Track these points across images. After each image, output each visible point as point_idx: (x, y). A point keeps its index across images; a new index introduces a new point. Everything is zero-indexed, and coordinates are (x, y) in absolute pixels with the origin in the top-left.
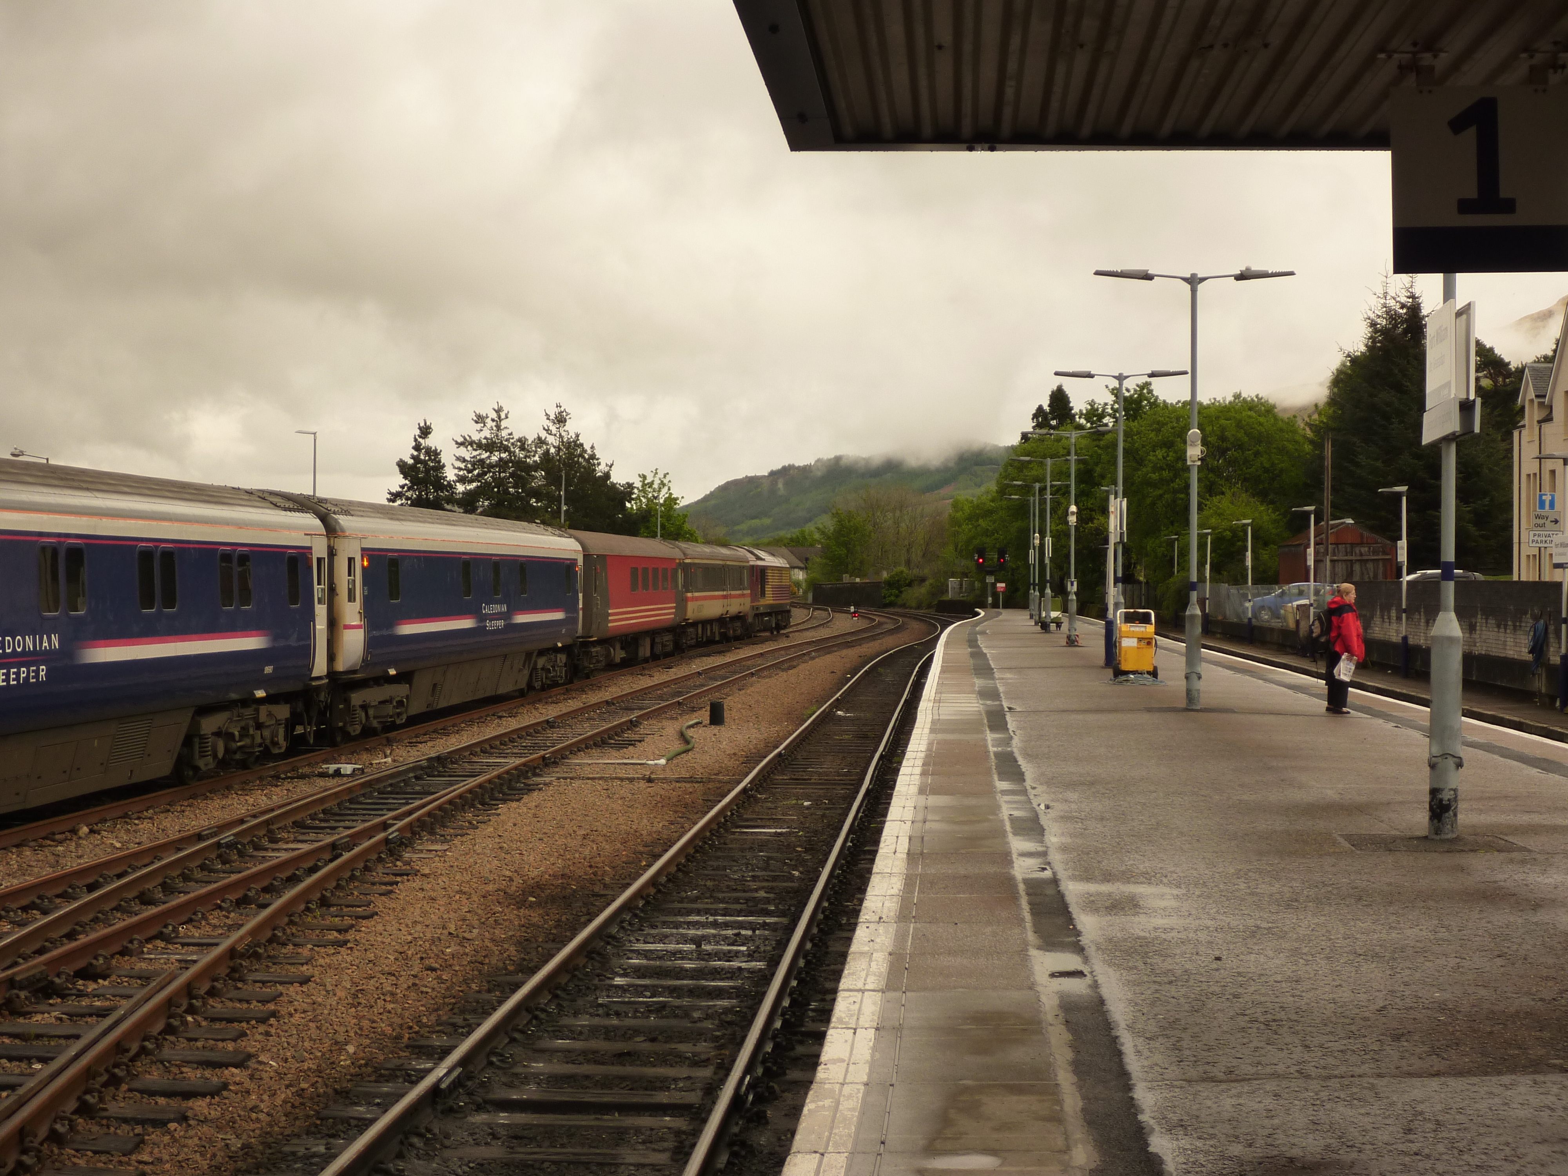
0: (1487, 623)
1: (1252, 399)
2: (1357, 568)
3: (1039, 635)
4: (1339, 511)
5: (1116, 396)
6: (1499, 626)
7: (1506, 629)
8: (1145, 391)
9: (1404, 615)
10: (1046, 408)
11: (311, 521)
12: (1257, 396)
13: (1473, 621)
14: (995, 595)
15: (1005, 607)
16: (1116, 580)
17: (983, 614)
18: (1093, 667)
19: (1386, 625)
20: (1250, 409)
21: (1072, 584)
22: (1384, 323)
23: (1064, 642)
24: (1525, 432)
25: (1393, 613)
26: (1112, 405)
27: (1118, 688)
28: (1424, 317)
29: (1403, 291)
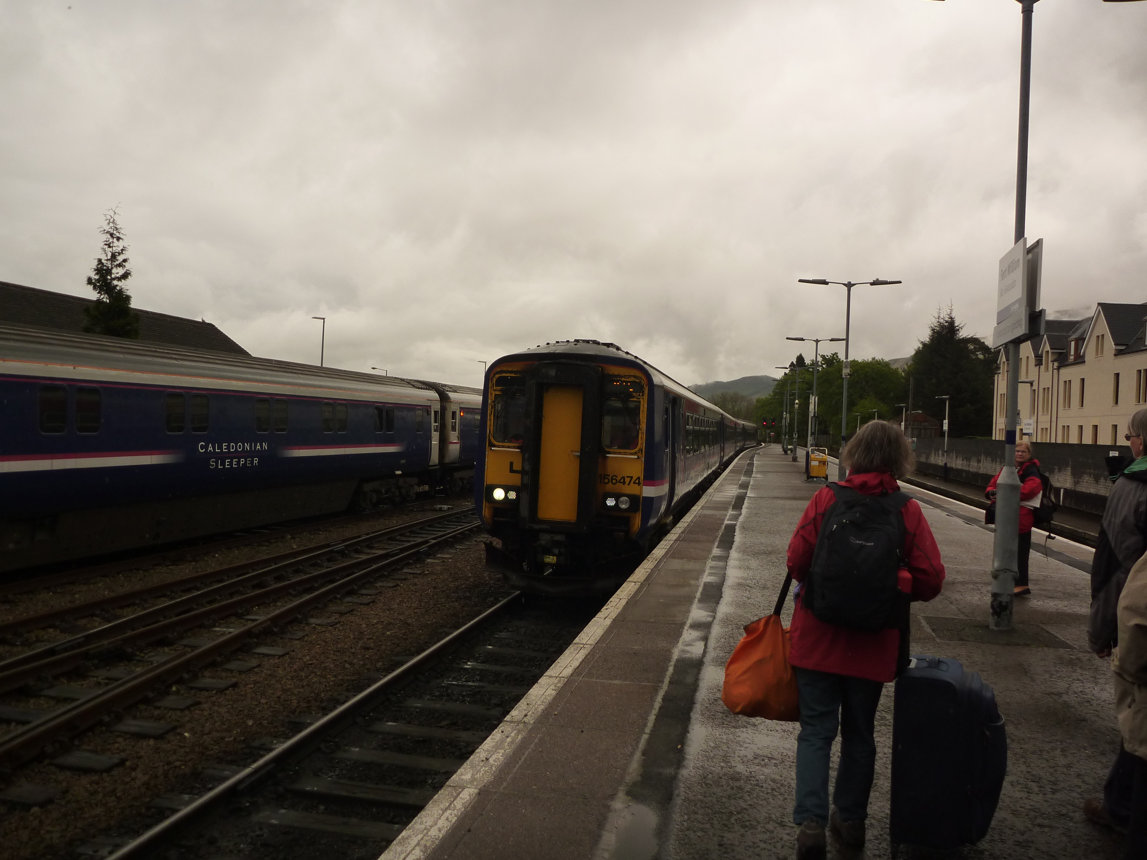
0: (986, 459)
1: (880, 361)
2: (923, 431)
3: (783, 456)
4: (915, 407)
5: (823, 358)
6: (992, 461)
7: (996, 462)
8: (835, 356)
9: (945, 454)
10: (795, 363)
11: (433, 395)
12: (882, 359)
13: (980, 458)
14: (770, 437)
15: (773, 443)
16: (812, 434)
17: (763, 445)
18: (800, 473)
19: (937, 457)
20: (879, 364)
21: (795, 435)
22: (938, 329)
23: (791, 459)
24: (1000, 376)
25: (940, 452)
26: (821, 362)
27: (807, 485)
28: (956, 326)
29: (947, 315)
